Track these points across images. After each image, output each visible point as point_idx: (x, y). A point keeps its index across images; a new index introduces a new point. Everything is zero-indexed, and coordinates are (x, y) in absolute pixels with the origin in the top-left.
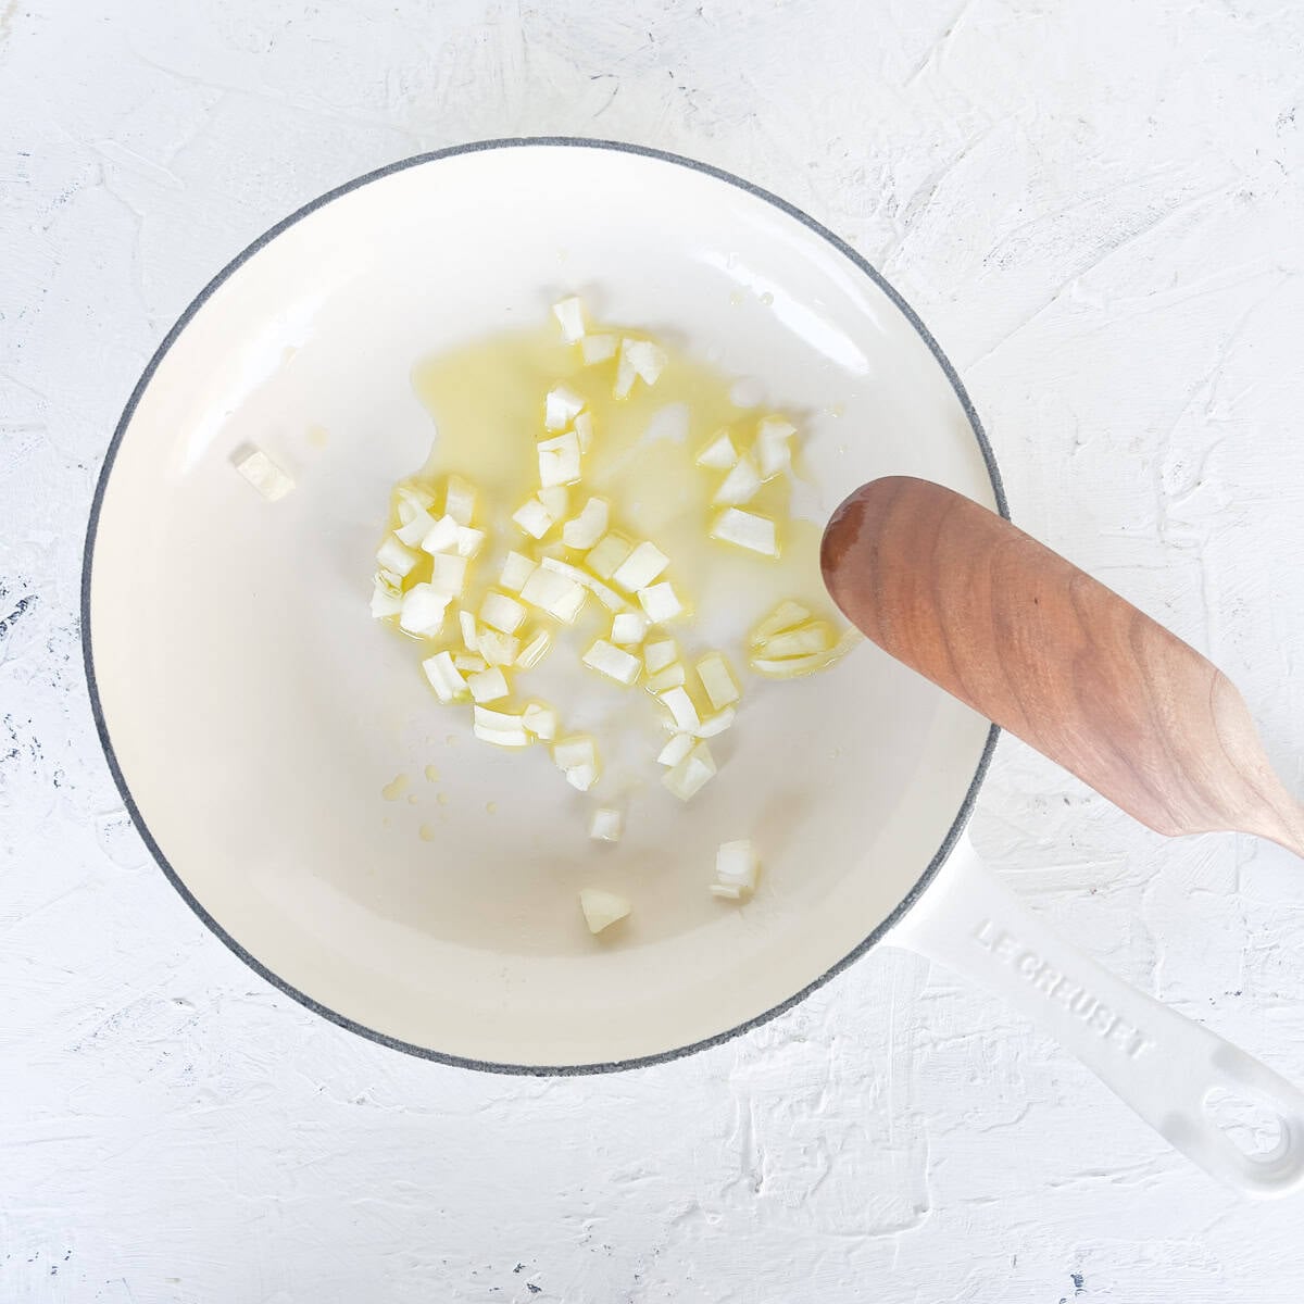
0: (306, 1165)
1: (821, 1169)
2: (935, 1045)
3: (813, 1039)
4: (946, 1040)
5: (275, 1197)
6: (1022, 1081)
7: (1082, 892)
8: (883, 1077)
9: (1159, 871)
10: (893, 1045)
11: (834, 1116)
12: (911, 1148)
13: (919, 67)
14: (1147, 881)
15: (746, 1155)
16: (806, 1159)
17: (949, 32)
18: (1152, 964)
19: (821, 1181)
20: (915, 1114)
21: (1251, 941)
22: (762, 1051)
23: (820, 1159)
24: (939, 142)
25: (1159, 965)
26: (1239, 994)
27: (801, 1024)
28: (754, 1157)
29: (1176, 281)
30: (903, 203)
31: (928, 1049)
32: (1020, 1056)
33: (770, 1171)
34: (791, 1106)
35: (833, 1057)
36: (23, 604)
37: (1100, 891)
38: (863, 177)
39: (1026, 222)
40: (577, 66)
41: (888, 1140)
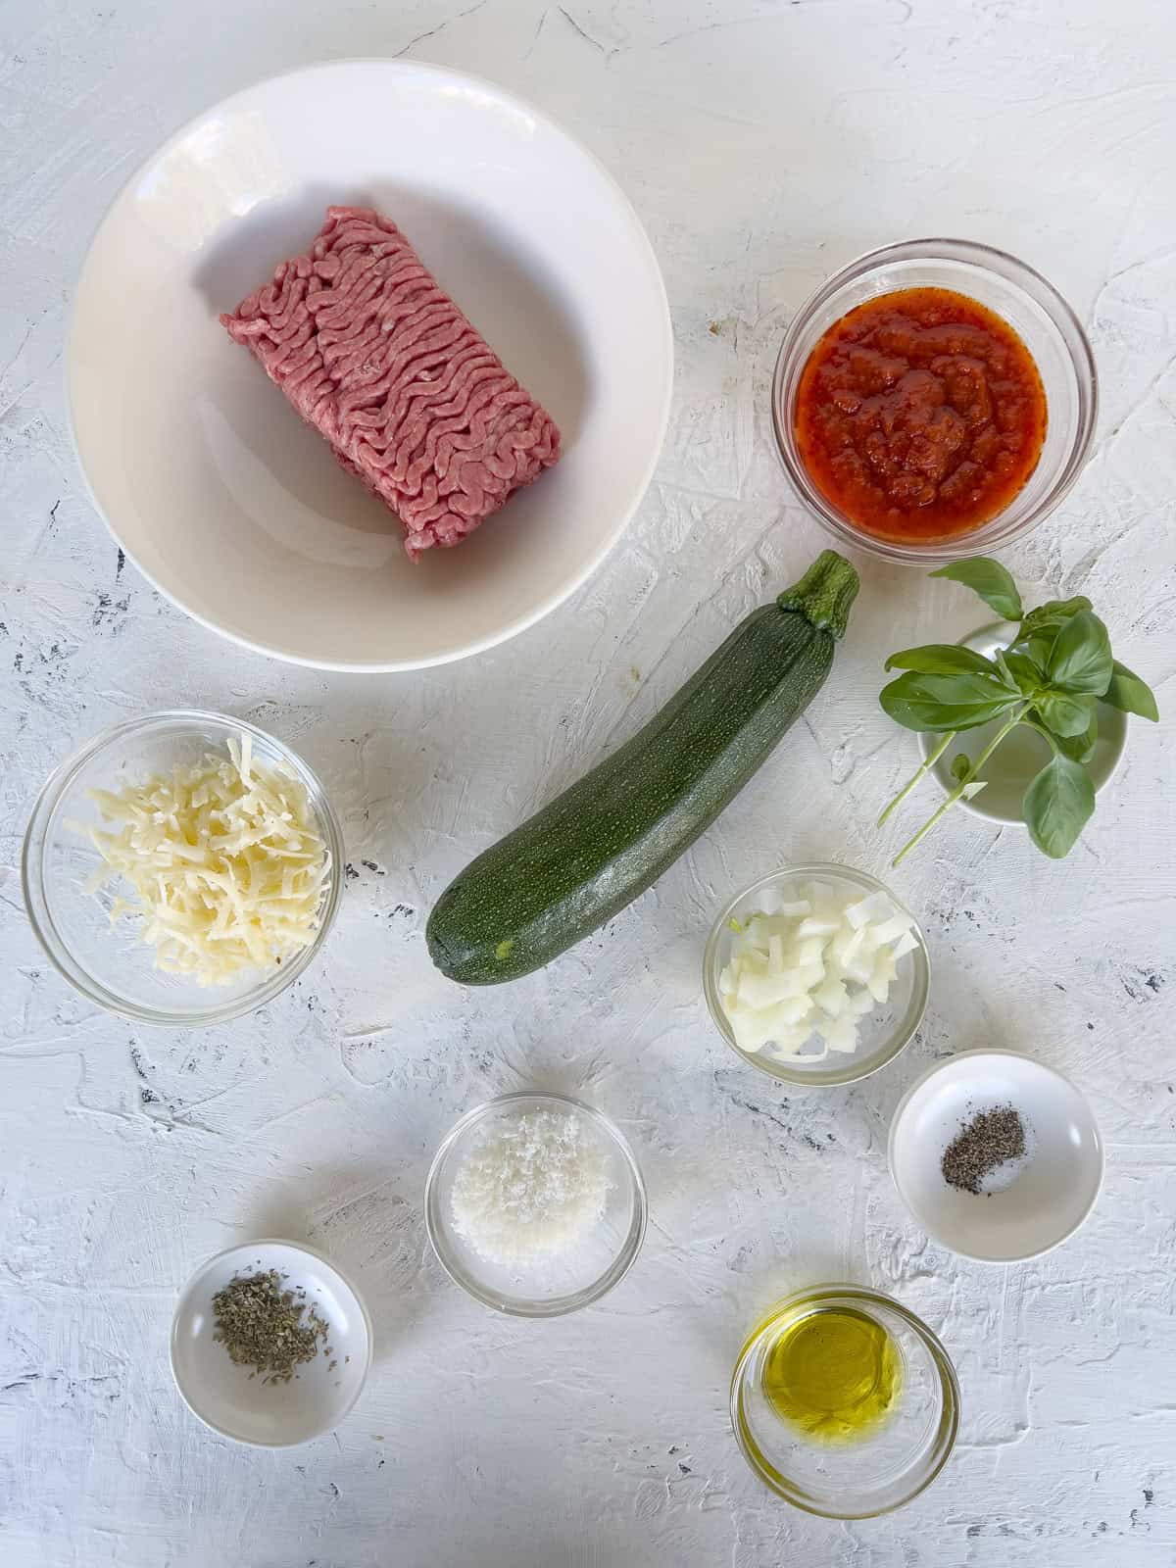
0: (498, 1349)
2: (1043, 1289)
3: (940, 1275)
4: (1053, 1284)
5: (470, 1374)
6: (1115, 1325)
8: (997, 1312)
10: (1007, 1285)
12: (1016, 1374)
17: (1116, 432)
20: (1020, 1346)
22: (895, 1282)
24: (1101, 522)
27: (930, 1262)
30: (1066, 572)
31: (1037, 1291)
32: (1116, 1303)
35: (955, 1291)
38: (1034, 547)
39: (1170, 596)
41: (997, 1366)
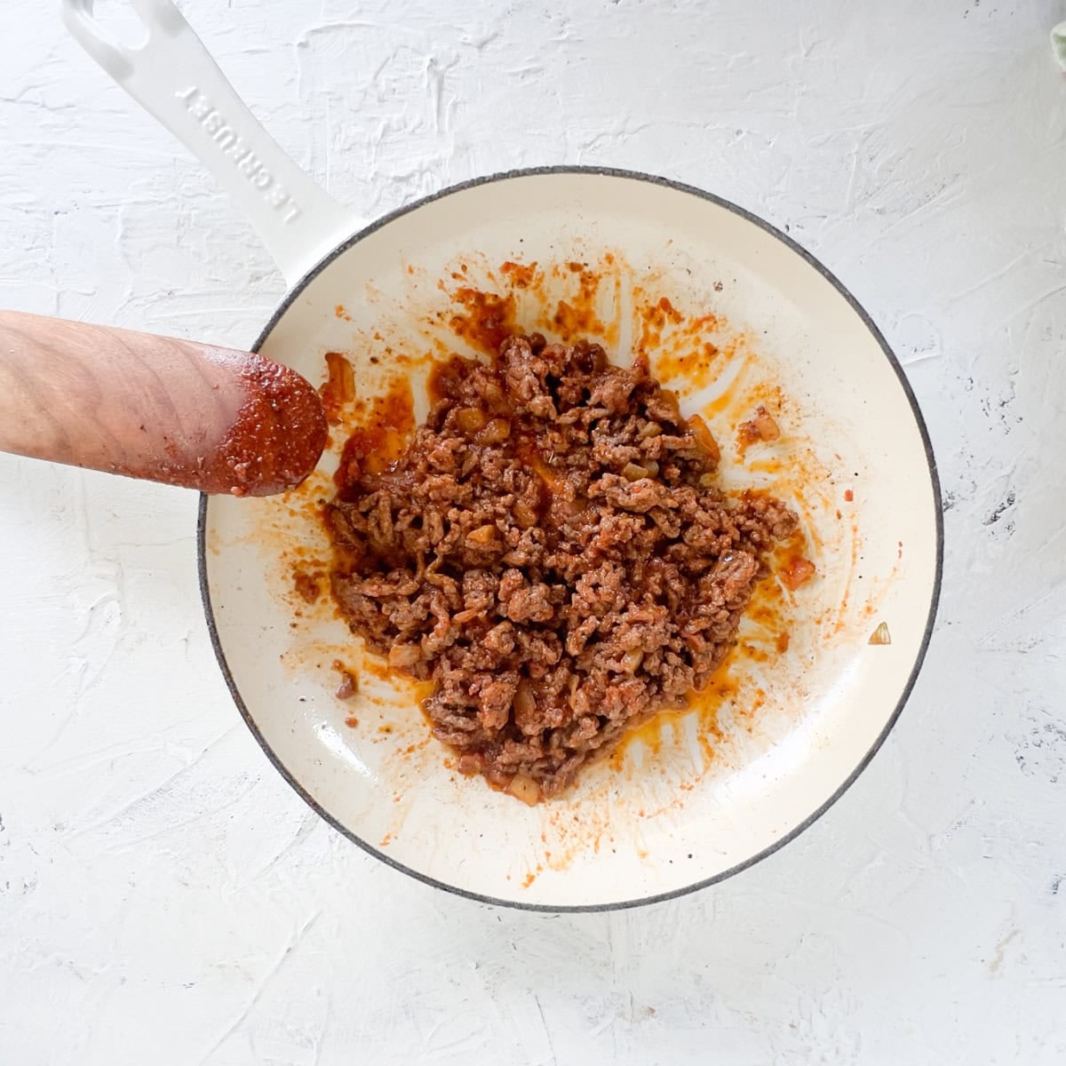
1: (383, 77)
7: (181, 293)
9: (120, 309)
11: (372, 119)
13: (310, 925)
14: (129, 301)
15: (440, 89)
16: (394, 85)
18: (124, 237)
19: (382, 67)
21: (47, 254)
23: (383, 87)
25: (119, 235)
26: (56, 213)
28: (434, 86)
29: (112, 764)
33: (422, 76)
34: (405, 126)
36: (995, 519)
37: (166, 294)
40: (571, 925)
